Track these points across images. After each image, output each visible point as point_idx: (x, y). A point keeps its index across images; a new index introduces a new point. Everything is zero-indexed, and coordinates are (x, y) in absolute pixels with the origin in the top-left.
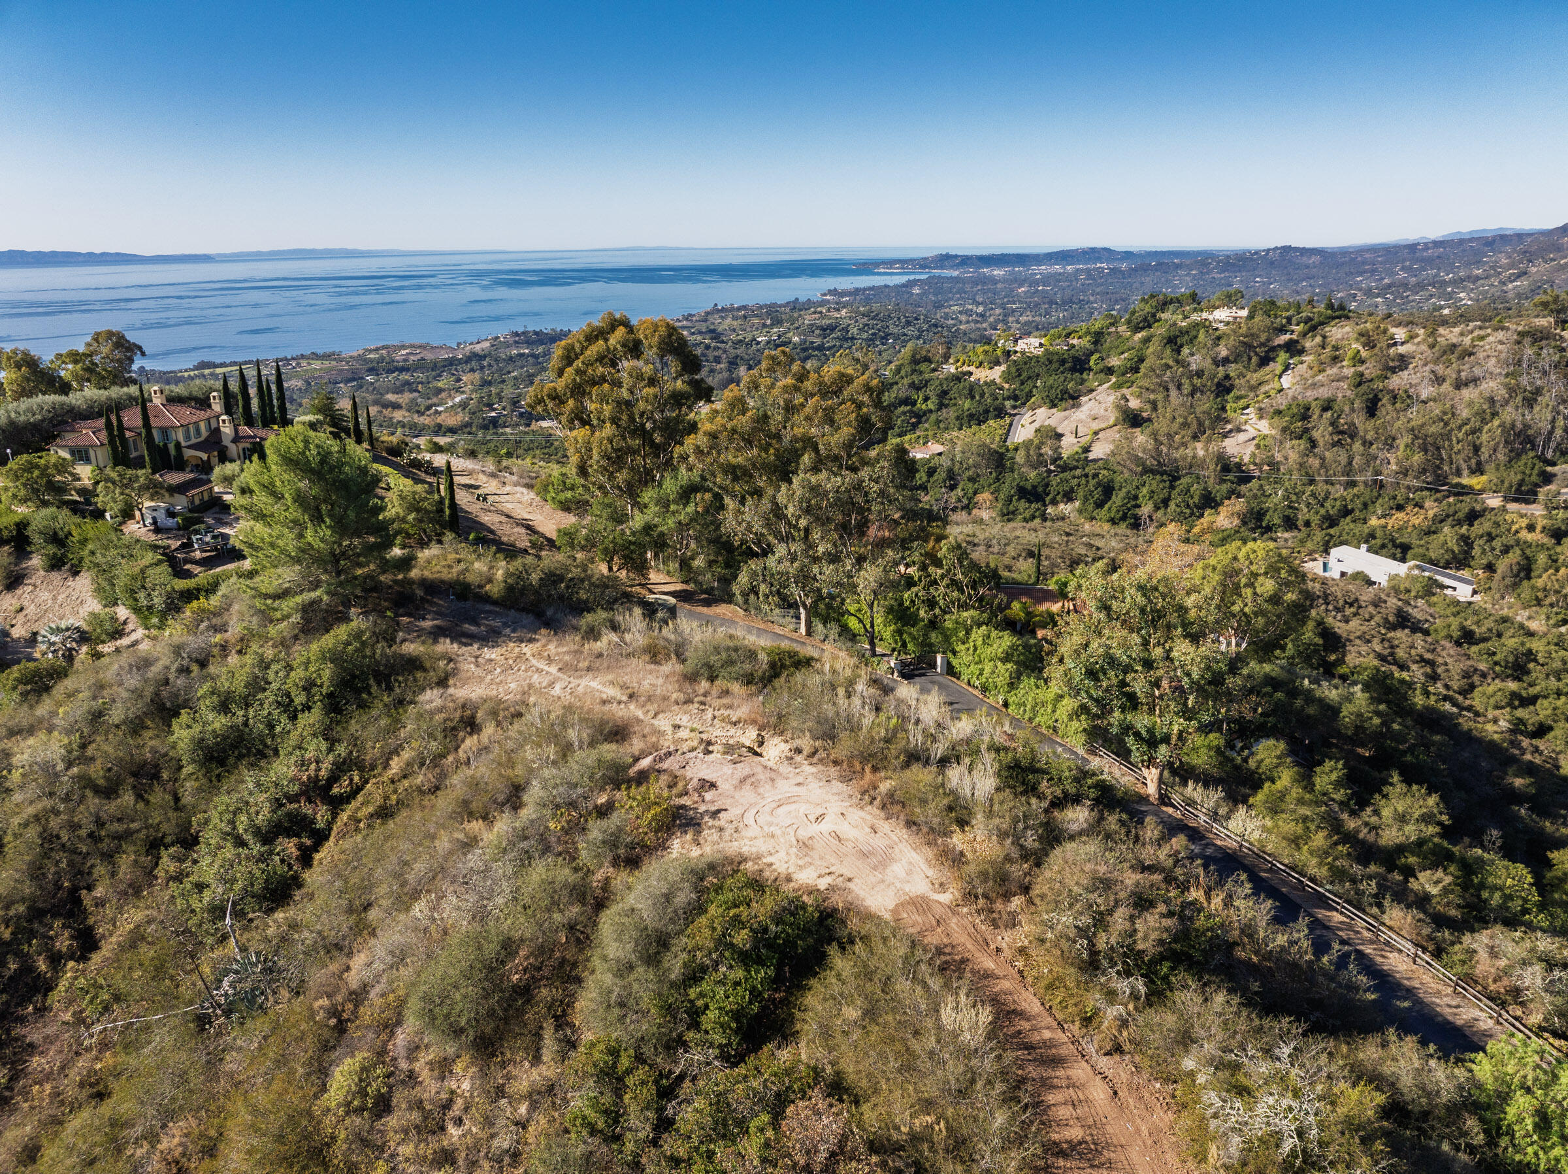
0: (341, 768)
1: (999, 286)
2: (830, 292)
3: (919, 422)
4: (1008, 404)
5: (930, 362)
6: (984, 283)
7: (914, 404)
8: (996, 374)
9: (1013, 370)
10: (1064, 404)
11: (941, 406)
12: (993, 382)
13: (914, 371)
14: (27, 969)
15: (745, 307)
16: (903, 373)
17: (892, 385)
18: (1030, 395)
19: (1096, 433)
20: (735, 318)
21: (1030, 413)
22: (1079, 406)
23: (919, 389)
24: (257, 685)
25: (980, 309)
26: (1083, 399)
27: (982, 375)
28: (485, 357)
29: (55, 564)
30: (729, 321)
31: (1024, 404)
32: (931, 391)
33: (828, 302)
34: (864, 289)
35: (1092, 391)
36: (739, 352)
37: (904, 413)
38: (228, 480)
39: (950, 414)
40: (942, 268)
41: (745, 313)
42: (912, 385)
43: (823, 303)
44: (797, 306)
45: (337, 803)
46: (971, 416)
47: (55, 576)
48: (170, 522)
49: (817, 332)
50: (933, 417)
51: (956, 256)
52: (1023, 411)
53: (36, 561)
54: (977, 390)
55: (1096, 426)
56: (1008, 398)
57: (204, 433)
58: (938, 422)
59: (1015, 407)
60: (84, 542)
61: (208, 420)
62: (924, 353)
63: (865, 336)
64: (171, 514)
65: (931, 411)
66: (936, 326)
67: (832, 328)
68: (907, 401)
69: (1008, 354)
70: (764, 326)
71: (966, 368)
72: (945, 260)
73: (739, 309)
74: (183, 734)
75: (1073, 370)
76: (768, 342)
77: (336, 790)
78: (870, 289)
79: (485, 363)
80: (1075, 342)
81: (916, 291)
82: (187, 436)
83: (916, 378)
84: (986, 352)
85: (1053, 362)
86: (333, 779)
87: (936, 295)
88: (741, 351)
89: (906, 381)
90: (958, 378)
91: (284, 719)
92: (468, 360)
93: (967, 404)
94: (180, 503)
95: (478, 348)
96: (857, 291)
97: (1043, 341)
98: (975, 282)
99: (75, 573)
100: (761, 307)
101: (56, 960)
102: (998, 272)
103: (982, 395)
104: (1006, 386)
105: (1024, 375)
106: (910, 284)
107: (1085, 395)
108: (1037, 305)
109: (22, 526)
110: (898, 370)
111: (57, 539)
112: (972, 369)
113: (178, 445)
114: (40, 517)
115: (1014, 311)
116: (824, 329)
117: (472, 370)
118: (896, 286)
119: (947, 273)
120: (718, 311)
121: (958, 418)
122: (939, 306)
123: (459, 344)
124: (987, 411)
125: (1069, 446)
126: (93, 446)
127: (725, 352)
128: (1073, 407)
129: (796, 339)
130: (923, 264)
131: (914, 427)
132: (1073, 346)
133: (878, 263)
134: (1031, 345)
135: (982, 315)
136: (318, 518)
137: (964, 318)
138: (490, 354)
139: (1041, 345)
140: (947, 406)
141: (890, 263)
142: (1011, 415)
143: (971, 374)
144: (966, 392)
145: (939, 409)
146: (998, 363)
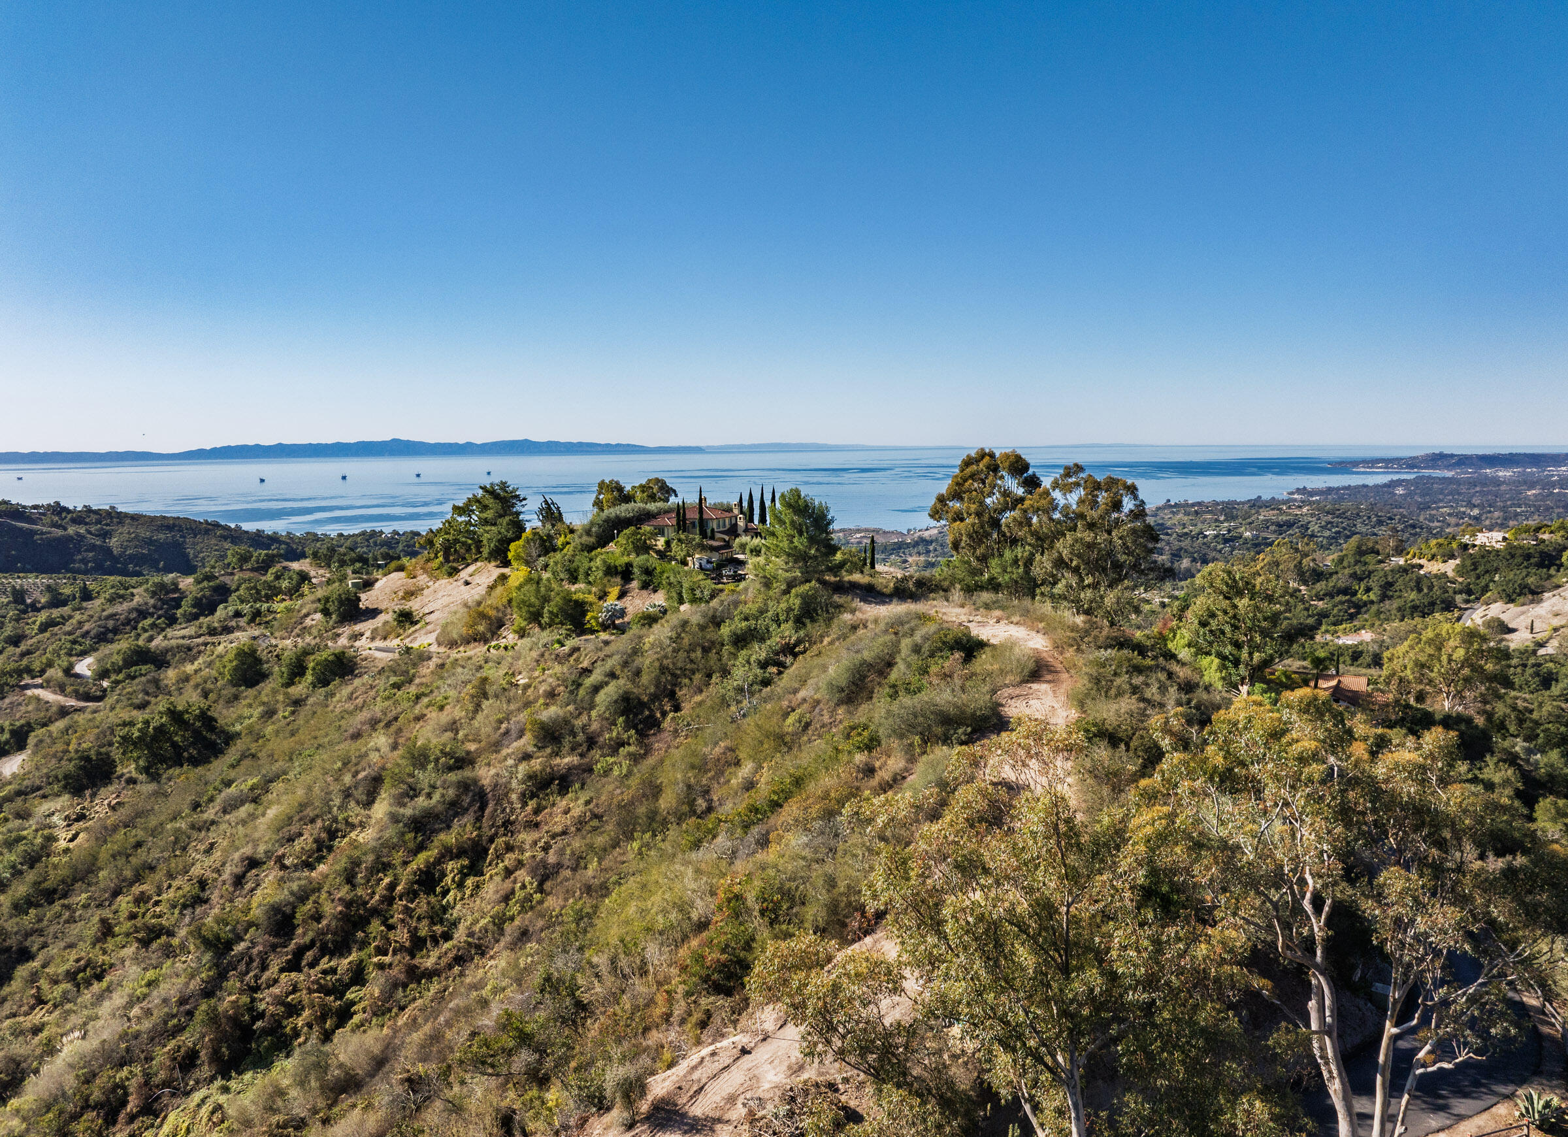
0: (799, 642)
1: (1503, 488)
2: (1298, 491)
3: (1358, 613)
4: (1459, 598)
5: (1378, 553)
6: (1484, 485)
7: (1355, 593)
8: (1449, 567)
9: (1468, 563)
10: (1521, 599)
11: (1384, 597)
12: (1445, 575)
13: (1357, 562)
14: (652, 716)
15: (1199, 504)
16: (1345, 563)
17: (1331, 574)
18: (1485, 589)
19: (1556, 630)
20: (1187, 514)
21: (1484, 607)
22: (1541, 601)
23: (1361, 580)
24: (762, 612)
25: (1476, 512)
26: (1546, 595)
27: (1433, 567)
28: (931, 542)
29: (645, 586)
30: (1180, 516)
31: (1478, 599)
32: (1374, 582)
33: (1295, 500)
34: (1338, 489)
35: (1558, 587)
36: (1183, 544)
37: (1342, 603)
38: (743, 546)
39: (1392, 605)
40: (1433, 468)
41: (1198, 510)
42: (1354, 576)
43: (1285, 502)
44: (1257, 504)
45: (795, 655)
46: (1415, 608)
47: (645, 593)
48: (709, 566)
49: (1273, 528)
50: (1374, 608)
51: (1452, 456)
52: (1476, 605)
53: (635, 584)
54: (1425, 582)
55: (1556, 622)
56: (1460, 592)
57: (728, 526)
58: (1379, 613)
59: (1467, 601)
60: (662, 573)
61: (731, 518)
62: (1370, 544)
63: (1327, 533)
64: (709, 562)
65: (1372, 602)
66: (1413, 526)
67: (1290, 525)
68: (1345, 591)
69: (1465, 547)
70: (1217, 520)
71: (1416, 561)
72: (1438, 459)
73: (1193, 505)
74: (725, 631)
75: (1540, 565)
76: (1216, 536)
77: (797, 650)
78: (1345, 488)
79: (931, 548)
80: (1546, 536)
81: (1400, 491)
82: (719, 526)
83: (1358, 569)
84: (1440, 545)
85: (1512, 554)
86: (795, 645)
87: (1423, 495)
88: (1186, 543)
89: (1347, 571)
90: (1404, 570)
91: (775, 626)
92: (916, 544)
93: (1413, 595)
94: (715, 558)
95: (926, 534)
96: (1330, 490)
97: (1507, 536)
98: (1472, 483)
99: (655, 591)
100: (1217, 504)
101: (664, 714)
102: (1504, 473)
103: (1431, 588)
104: (1460, 580)
105: (1481, 569)
106: (1392, 484)
107: (1550, 590)
108: (1548, 509)
109: (629, 565)
110: (1341, 560)
111: (648, 572)
112: (1422, 562)
113: (713, 530)
114: (637, 560)
115: (1516, 515)
116: (1279, 525)
117: (919, 554)
118: (1376, 486)
119: (1437, 473)
120: (1171, 506)
121: (1399, 609)
122: (1426, 507)
123: (909, 531)
124: (1432, 604)
125: (1518, 641)
126: (668, 526)
127: (1168, 543)
128: (1532, 602)
129: (1248, 534)
130: (1411, 463)
131: (1352, 617)
132: (1543, 541)
133: (1355, 463)
134: (1492, 539)
135: (1476, 518)
136: (801, 533)
137: (1453, 520)
138: (937, 539)
139: (1505, 539)
140: (1390, 598)
141: (1371, 463)
142: (1461, 609)
143: (1421, 567)
144: (1412, 584)
145: (1382, 600)
146: (1452, 556)
